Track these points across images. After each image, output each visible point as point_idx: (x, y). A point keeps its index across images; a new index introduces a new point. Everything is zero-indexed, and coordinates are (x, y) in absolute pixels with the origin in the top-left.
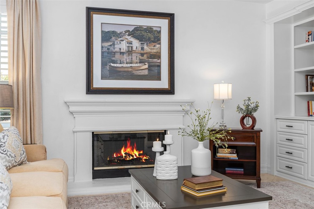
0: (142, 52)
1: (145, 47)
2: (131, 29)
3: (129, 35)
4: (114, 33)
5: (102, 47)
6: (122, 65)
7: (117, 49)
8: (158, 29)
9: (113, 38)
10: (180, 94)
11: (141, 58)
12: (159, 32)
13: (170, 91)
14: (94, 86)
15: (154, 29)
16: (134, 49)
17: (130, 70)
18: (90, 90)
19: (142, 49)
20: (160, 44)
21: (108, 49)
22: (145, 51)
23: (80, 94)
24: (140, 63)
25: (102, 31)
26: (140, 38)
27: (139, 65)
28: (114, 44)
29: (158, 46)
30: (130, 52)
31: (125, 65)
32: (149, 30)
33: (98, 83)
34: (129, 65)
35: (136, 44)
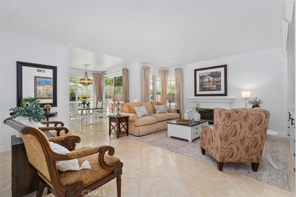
0: (214, 81)
1: (215, 79)
2: (209, 74)
3: (209, 76)
4: (203, 76)
5: (199, 81)
6: (206, 86)
7: (204, 81)
8: (220, 72)
9: (203, 78)
10: (230, 96)
11: (213, 83)
12: (220, 73)
13: (225, 94)
14: (197, 94)
15: (218, 72)
16: (211, 80)
17: (209, 88)
18: (196, 95)
19: (214, 80)
20: (221, 77)
21: (202, 82)
22: (215, 81)
23: (193, 96)
24: (213, 85)
25: (199, 76)
26: (213, 77)
27: (212, 86)
28: (203, 80)
29: (220, 78)
30: (209, 81)
31: (207, 86)
32: (217, 72)
33: (198, 92)
34: (209, 86)
35: (211, 78)
